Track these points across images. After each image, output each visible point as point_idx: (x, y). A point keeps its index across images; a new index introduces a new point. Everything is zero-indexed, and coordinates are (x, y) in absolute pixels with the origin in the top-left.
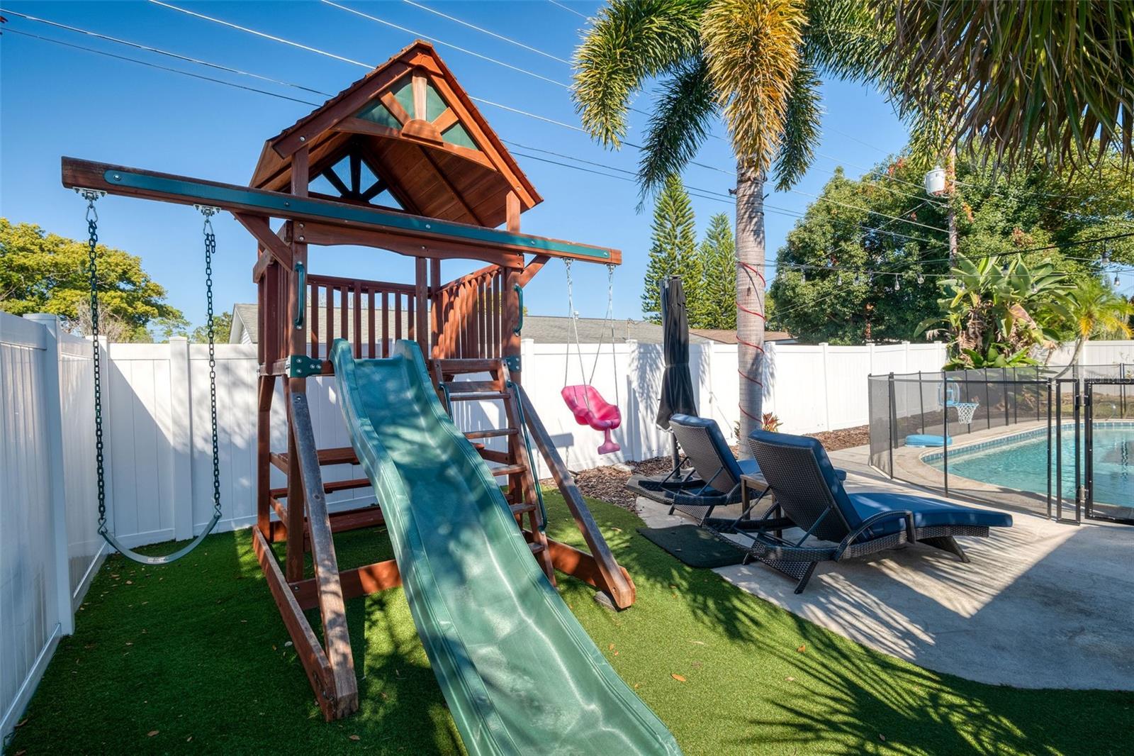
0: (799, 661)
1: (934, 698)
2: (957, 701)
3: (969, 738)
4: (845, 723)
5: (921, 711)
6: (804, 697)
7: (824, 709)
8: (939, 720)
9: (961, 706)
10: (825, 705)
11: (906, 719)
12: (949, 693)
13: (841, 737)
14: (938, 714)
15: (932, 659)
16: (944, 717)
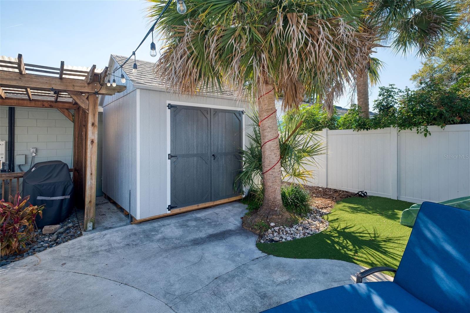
0: (397, 257)
1: (356, 252)
2: (349, 253)
3: (349, 242)
4: (381, 242)
5: (360, 248)
6: (395, 247)
7: (388, 245)
8: (356, 247)
9: (348, 251)
10: (388, 246)
11: (365, 246)
12: (351, 255)
13: (381, 239)
14: (356, 248)
15: (355, 268)
16: (354, 247)
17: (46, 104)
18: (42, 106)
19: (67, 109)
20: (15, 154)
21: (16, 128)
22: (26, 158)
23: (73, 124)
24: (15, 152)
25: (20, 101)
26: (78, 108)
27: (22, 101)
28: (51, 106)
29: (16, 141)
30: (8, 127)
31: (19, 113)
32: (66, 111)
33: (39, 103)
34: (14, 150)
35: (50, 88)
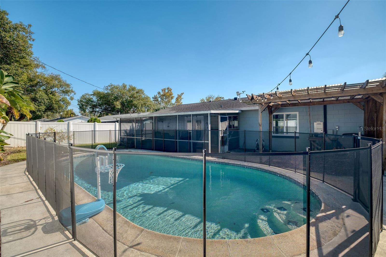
17: (345, 101)
18: (343, 103)
19: (359, 102)
20: (327, 129)
21: (327, 115)
22: (333, 131)
23: (363, 111)
24: (327, 128)
25: (331, 101)
26: (367, 101)
27: (332, 101)
28: (349, 102)
29: (327, 122)
30: (323, 116)
31: (329, 108)
32: (358, 103)
33: (342, 101)
34: (327, 127)
35: (358, 94)
